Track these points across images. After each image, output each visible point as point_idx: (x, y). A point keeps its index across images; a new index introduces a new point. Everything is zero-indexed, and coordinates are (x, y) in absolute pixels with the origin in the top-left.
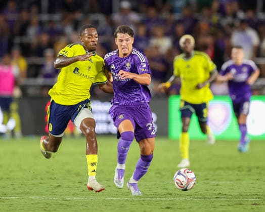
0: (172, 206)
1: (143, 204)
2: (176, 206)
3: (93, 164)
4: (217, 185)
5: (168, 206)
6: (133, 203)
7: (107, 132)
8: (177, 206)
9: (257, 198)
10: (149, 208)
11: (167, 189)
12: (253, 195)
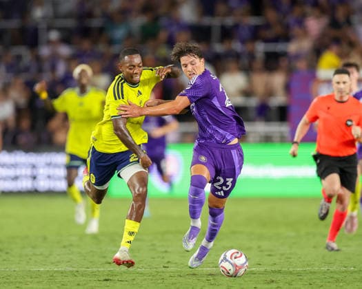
0: (111, 278)
1: (76, 276)
2: (116, 278)
3: (131, 234)
4: (166, 252)
5: (107, 278)
6: (65, 275)
7: (33, 190)
8: (118, 277)
9: (213, 267)
10: (84, 280)
11: (104, 257)
12: (209, 263)
